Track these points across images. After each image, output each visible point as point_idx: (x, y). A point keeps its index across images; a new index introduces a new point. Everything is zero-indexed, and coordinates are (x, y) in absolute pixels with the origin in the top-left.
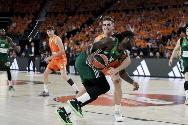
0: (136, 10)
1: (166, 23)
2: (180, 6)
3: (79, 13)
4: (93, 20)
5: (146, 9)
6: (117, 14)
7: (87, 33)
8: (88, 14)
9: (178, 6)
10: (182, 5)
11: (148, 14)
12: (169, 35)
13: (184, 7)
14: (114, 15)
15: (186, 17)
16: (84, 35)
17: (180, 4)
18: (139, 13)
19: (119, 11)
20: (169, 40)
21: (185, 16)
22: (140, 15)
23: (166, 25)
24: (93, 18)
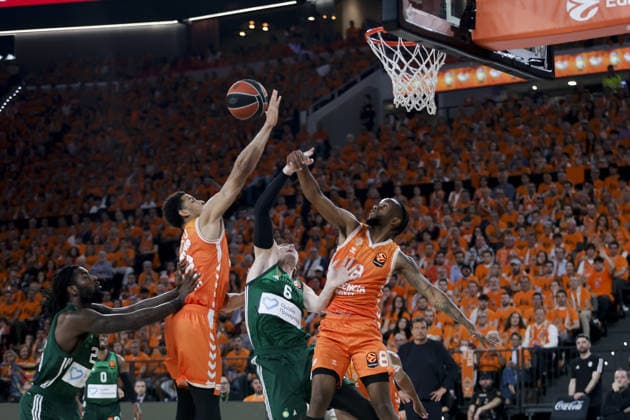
1: (22, 279)
2: (69, 221)
9: (62, 221)
10: (75, 217)
12: (31, 319)
13: (83, 224)
15: (91, 259)
17: (70, 212)
20: (28, 338)
21: (86, 255)
23: (19, 286)
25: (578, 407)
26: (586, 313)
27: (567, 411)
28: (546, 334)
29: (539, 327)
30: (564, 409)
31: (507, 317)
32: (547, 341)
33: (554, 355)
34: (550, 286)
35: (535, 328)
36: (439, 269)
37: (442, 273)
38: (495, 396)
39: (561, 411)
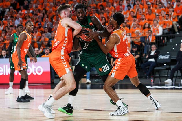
25: (168, 57)
26: (175, 22)
27: (163, 59)
28: (158, 30)
29: (155, 28)
30: (162, 58)
31: (143, 24)
32: (158, 33)
33: (161, 38)
34: (161, 12)
35: (154, 28)
36: (120, 7)
37: (121, 9)
38: (138, 54)
39: (161, 59)
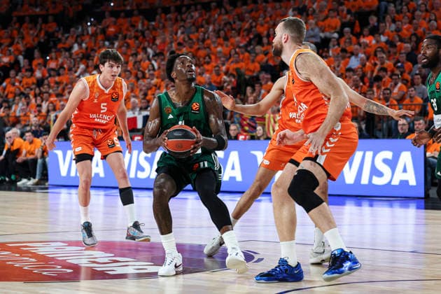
0: (173, 9)
3: (21, 20)
4: (57, 37)
5: (199, 7)
6: (121, 20)
7: (38, 74)
8: (45, 21)
11: (202, 20)
14: (115, 23)
16: (30, 81)
18: (179, 18)
19: (129, 14)
22: (182, 24)
24: (57, 32)
